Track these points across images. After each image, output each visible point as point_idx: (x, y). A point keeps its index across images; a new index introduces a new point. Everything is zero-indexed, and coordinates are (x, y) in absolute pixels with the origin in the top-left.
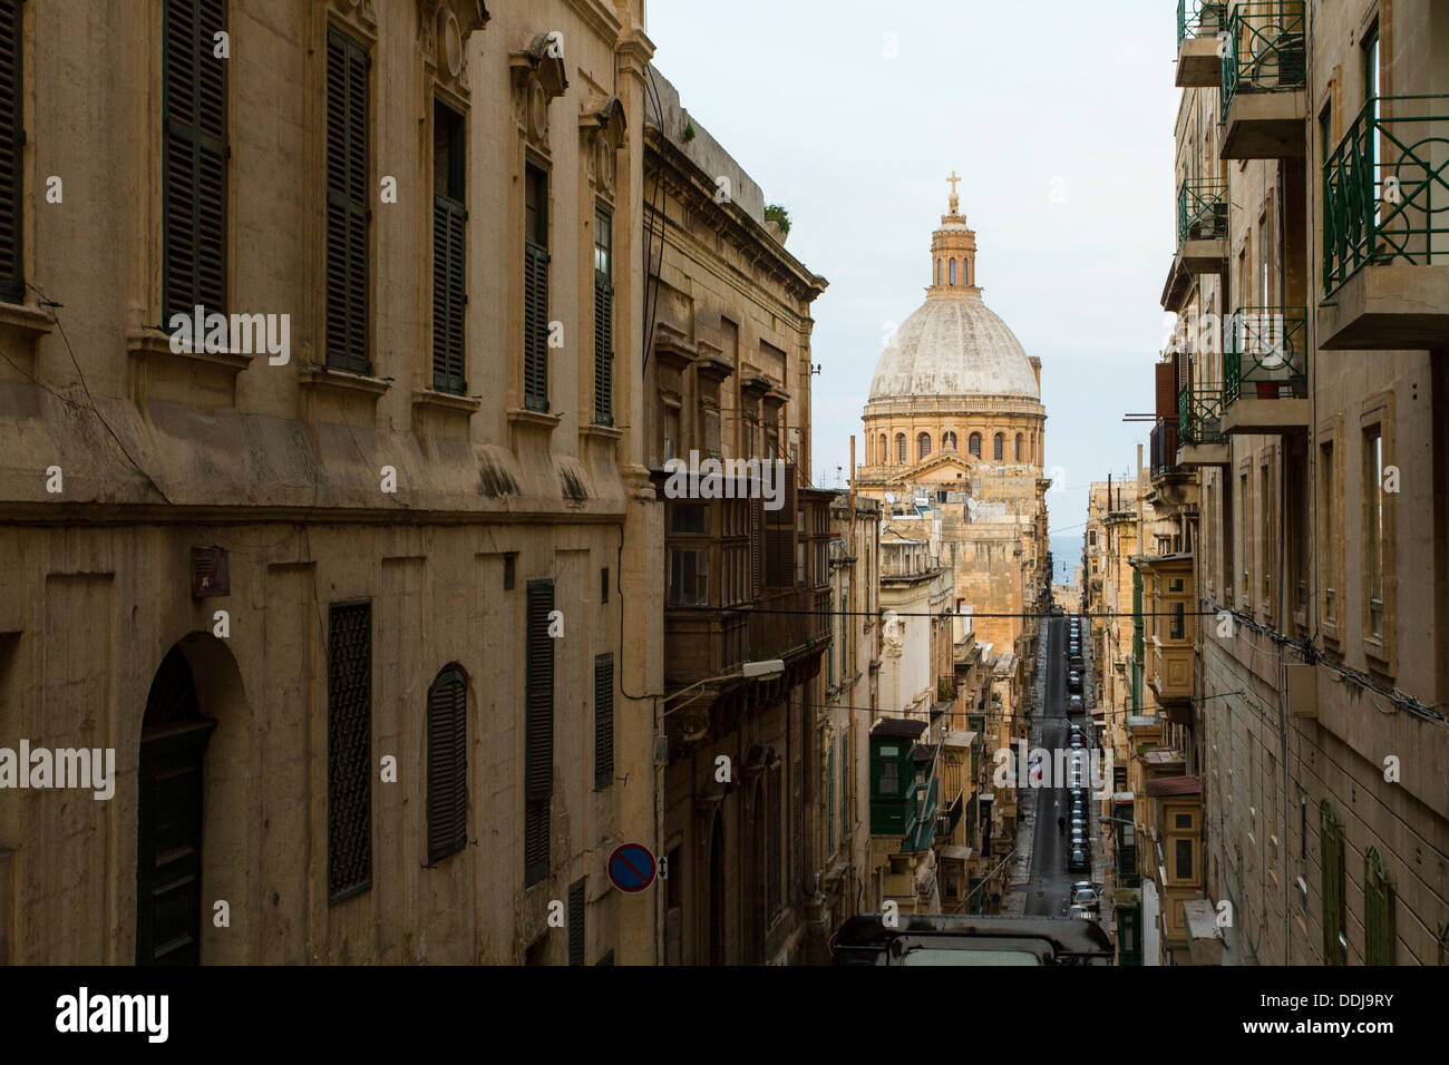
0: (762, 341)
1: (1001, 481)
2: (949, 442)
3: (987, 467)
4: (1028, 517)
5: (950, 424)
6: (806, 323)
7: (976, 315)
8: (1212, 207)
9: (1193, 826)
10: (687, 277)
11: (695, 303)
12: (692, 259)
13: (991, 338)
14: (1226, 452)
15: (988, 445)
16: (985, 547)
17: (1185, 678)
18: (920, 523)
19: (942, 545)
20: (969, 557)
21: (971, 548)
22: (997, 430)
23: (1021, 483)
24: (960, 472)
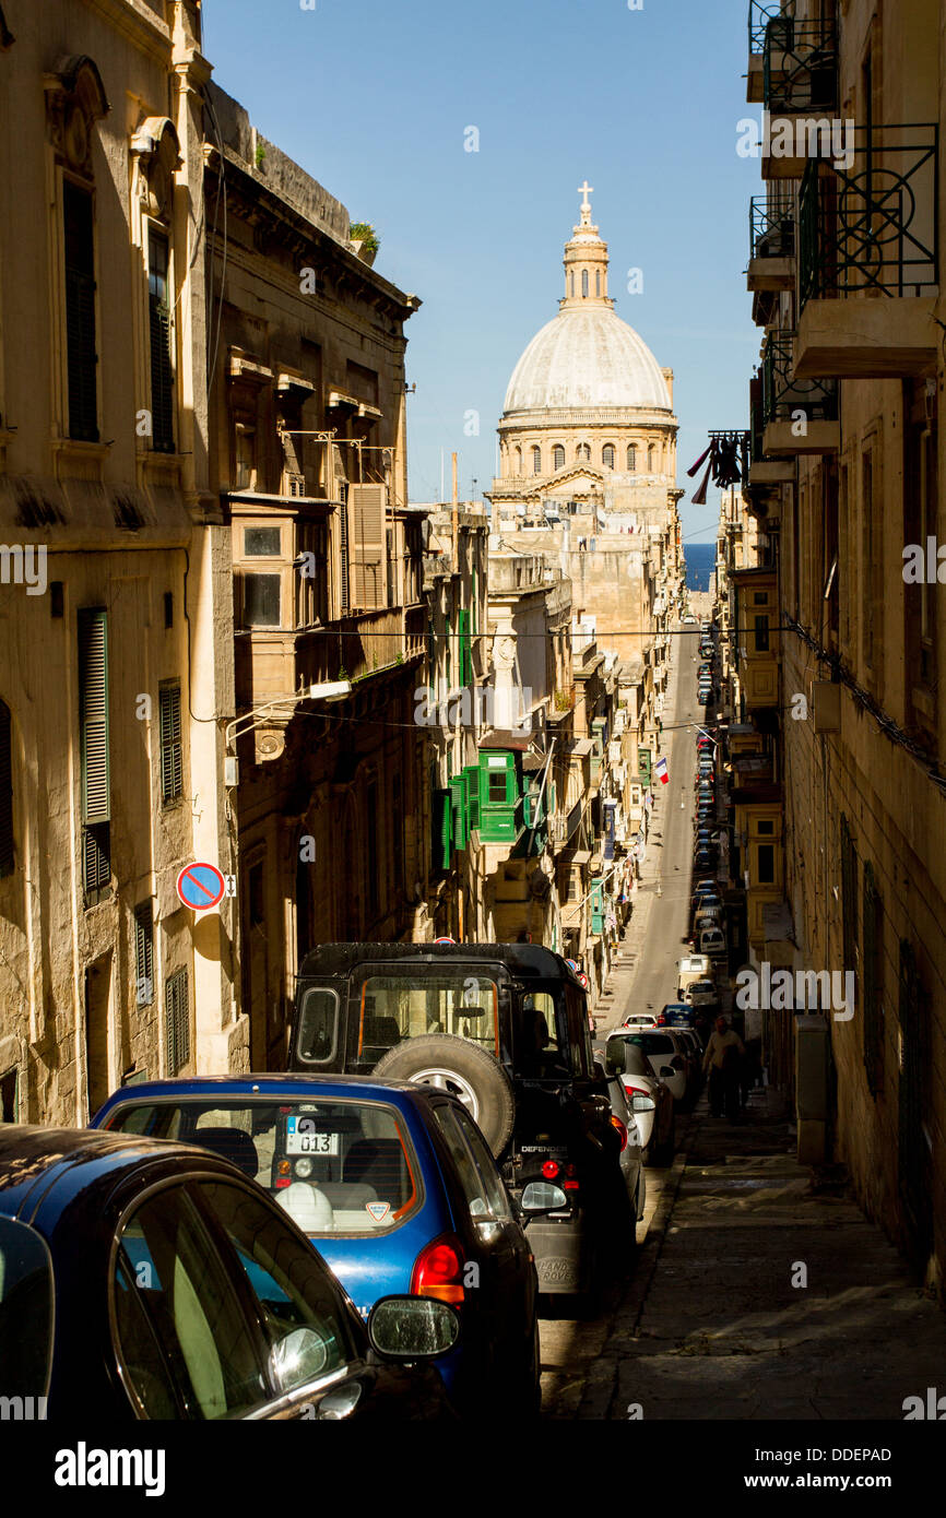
0: (349, 362)
1: (632, 491)
2: (583, 453)
3: (620, 478)
4: (658, 527)
5: (583, 436)
6: (400, 342)
7: (608, 327)
8: (779, 225)
9: (775, 831)
10: (260, 300)
11: (270, 325)
12: (265, 282)
13: (623, 350)
14: (792, 469)
15: (621, 456)
16: (614, 557)
17: (770, 689)
18: (550, 535)
19: (572, 557)
20: (598, 569)
21: (600, 558)
22: (630, 441)
23: (654, 493)
24: (593, 483)
